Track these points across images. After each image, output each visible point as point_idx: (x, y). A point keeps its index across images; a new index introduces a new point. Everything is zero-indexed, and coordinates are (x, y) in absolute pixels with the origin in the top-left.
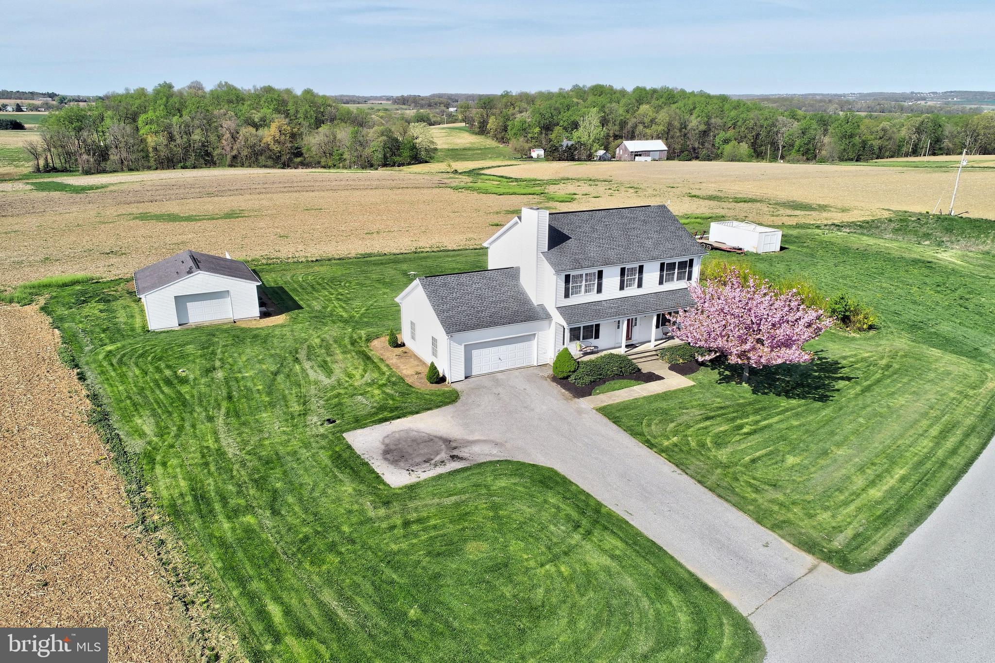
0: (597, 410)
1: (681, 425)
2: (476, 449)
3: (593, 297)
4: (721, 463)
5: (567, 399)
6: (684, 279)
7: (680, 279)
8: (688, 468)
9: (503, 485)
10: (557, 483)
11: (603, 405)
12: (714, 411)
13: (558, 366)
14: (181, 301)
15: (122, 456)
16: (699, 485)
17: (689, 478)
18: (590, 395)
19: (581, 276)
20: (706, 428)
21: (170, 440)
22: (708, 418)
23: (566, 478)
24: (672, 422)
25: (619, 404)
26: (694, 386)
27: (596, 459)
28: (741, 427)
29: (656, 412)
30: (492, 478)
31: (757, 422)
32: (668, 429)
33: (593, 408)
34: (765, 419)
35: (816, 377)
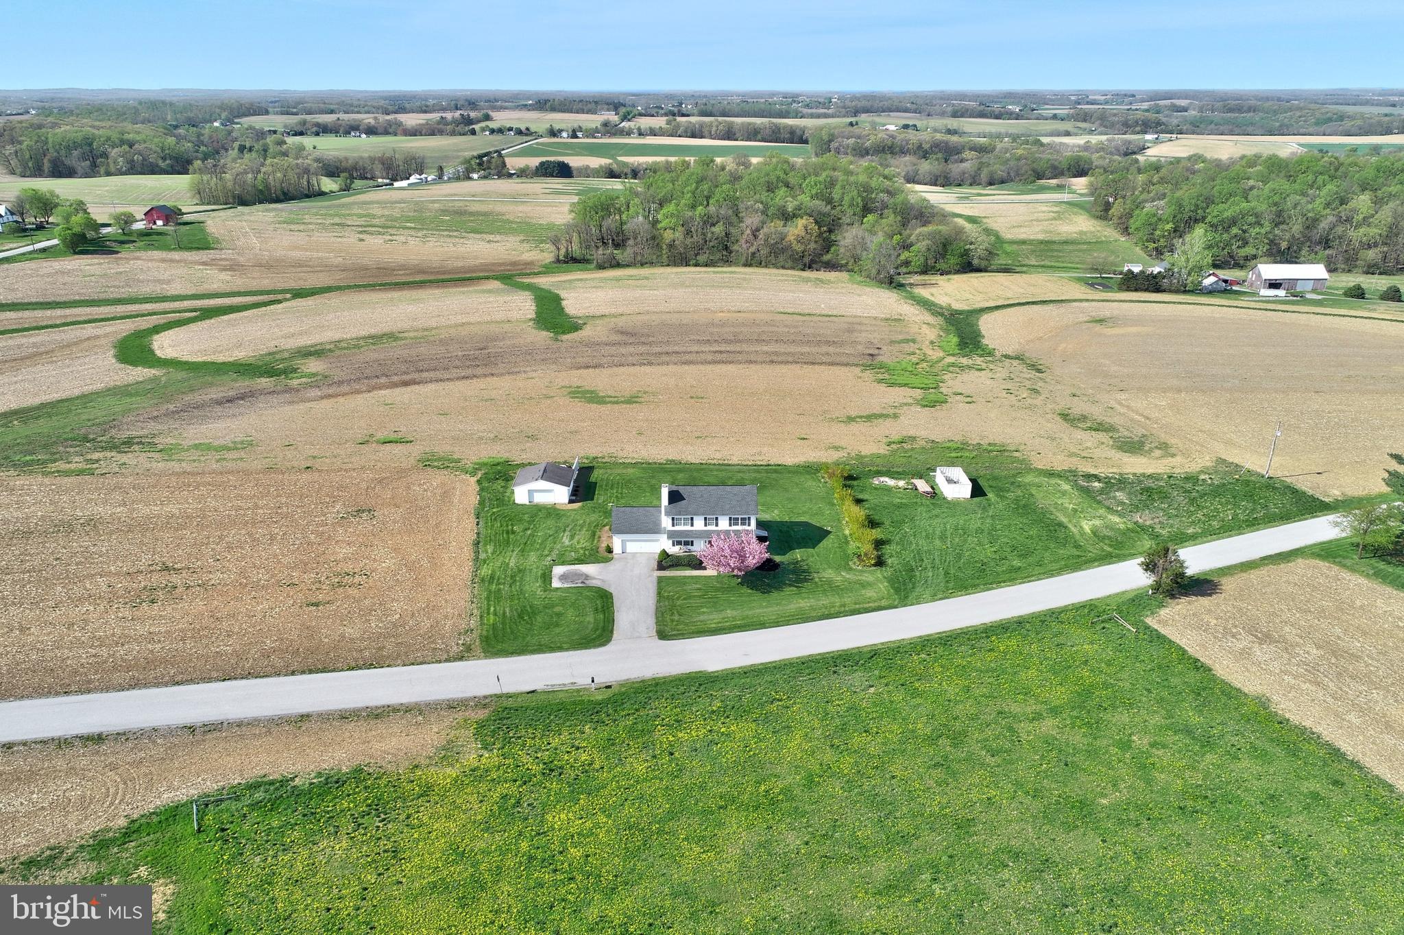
2: (594, 581)
3: (688, 528)
5: (652, 570)
6: (745, 525)
11: (663, 575)
12: (707, 587)
14: (531, 492)
15: (477, 559)
21: (495, 556)
24: (681, 587)
31: (717, 595)
33: (657, 576)
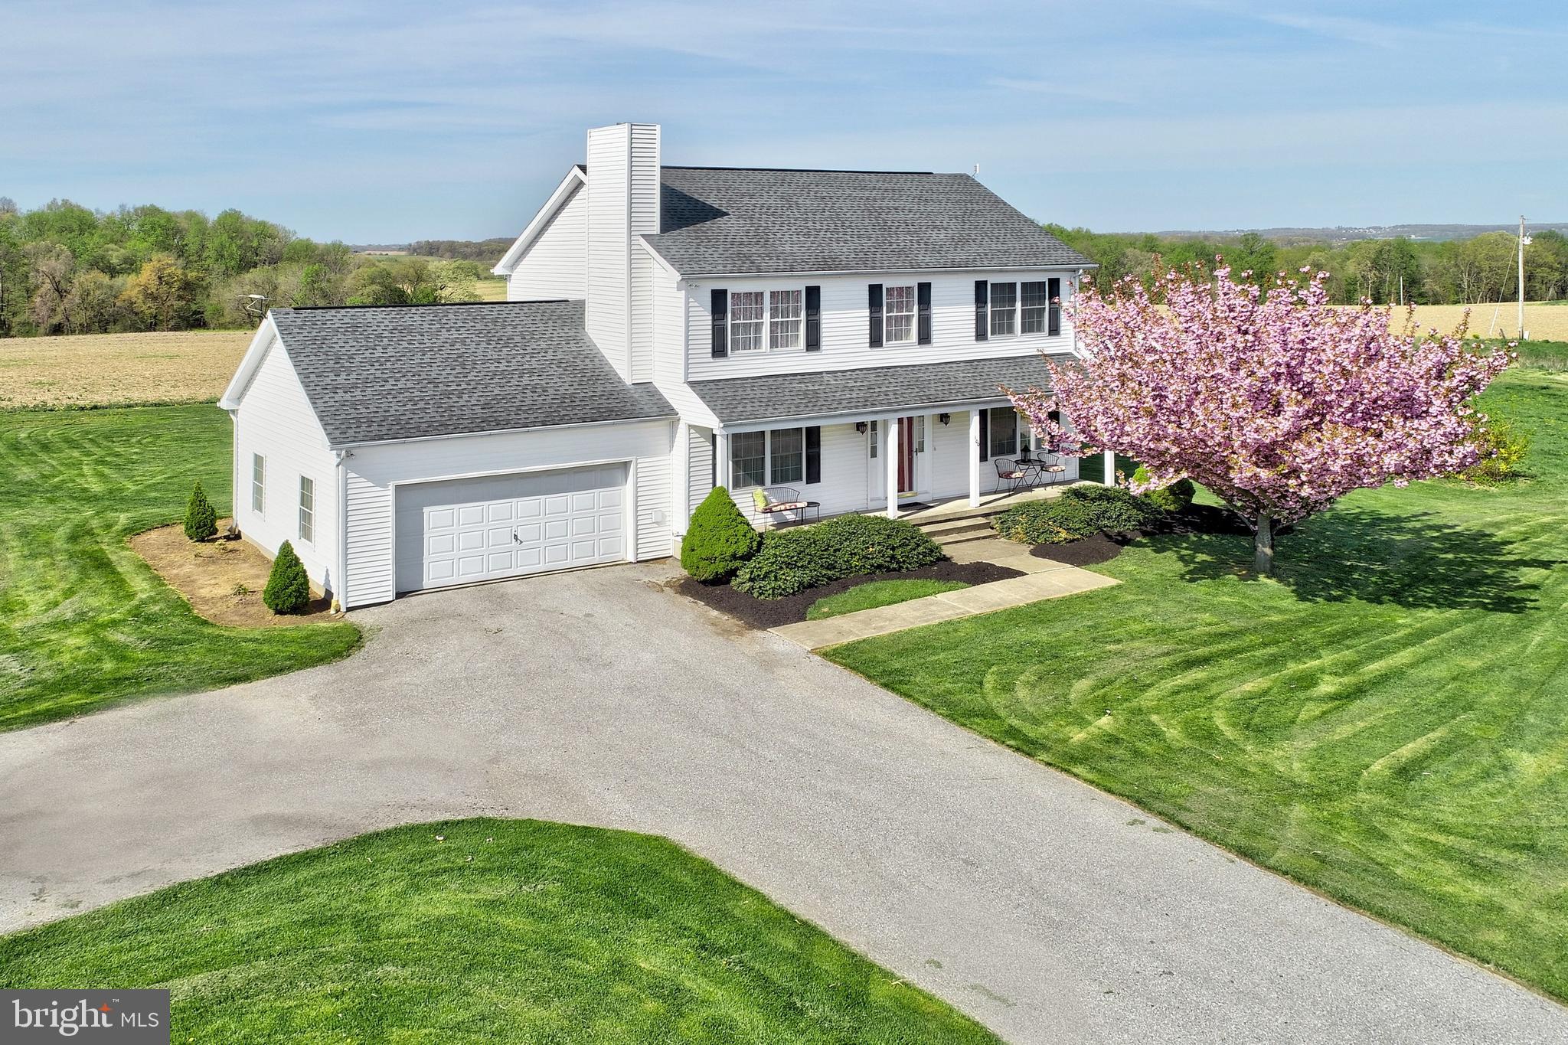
0: (825, 655)
1: (1111, 682)
3: (794, 360)
4: (1295, 785)
5: (726, 632)
6: (1039, 329)
7: (1031, 330)
8: (1181, 807)
9: (443, 910)
10: (677, 891)
11: (845, 641)
12: (1205, 644)
13: (696, 542)
16: (1246, 864)
17: (1199, 842)
18: (802, 619)
19: (759, 296)
20: (1197, 687)
22: (1190, 664)
23: (717, 872)
24: (1082, 676)
25: (896, 638)
26: (1119, 587)
27: (834, 796)
28: (1308, 681)
29: (1021, 654)
30: (400, 886)
31: (1351, 667)
32: (1072, 697)
33: (814, 652)
34: (1372, 658)
35: (1449, 562)
